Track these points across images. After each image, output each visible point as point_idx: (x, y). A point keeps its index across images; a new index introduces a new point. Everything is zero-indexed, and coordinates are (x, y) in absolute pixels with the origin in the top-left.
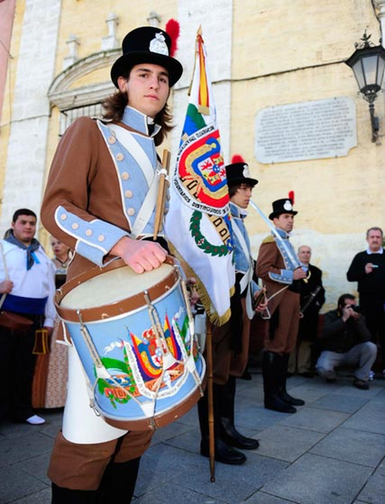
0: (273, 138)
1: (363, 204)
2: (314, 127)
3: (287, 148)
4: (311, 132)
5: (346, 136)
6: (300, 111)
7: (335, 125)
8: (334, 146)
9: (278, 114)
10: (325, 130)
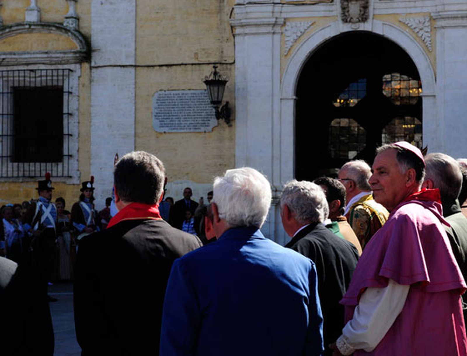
0: (165, 114)
1: (220, 165)
2: (192, 109)
3: (174, 122)
4: (190, 113)
5: (211, 118)
6: (182, 97)
7: (205, 110)
8: (204, 124)
9: (168, 97)
10: (199, 113)
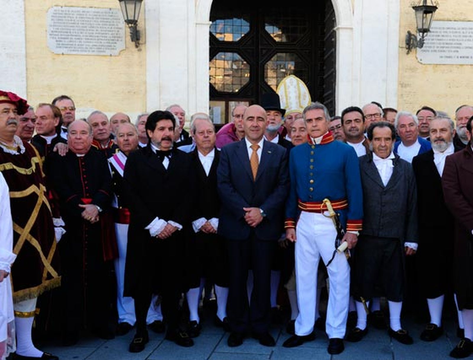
0: (62, 34)
1: (129, 92)
2: (95, 29)
3: (74, 43)
4: (93, 33)
5: (118, 40)
6: (83, 15)
7: (110, 31)
8: (109, 47)
9: (66, 14)
10: (103, 34)
